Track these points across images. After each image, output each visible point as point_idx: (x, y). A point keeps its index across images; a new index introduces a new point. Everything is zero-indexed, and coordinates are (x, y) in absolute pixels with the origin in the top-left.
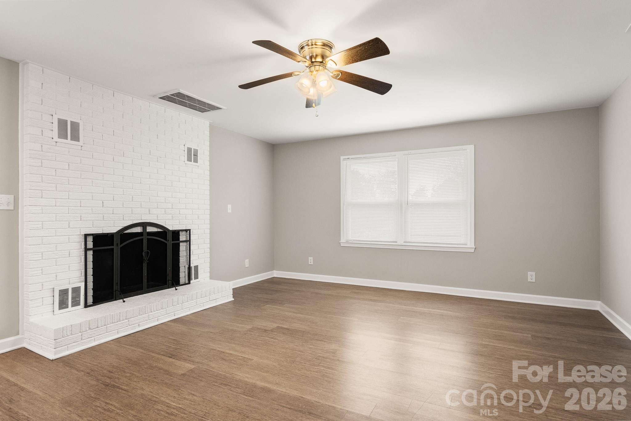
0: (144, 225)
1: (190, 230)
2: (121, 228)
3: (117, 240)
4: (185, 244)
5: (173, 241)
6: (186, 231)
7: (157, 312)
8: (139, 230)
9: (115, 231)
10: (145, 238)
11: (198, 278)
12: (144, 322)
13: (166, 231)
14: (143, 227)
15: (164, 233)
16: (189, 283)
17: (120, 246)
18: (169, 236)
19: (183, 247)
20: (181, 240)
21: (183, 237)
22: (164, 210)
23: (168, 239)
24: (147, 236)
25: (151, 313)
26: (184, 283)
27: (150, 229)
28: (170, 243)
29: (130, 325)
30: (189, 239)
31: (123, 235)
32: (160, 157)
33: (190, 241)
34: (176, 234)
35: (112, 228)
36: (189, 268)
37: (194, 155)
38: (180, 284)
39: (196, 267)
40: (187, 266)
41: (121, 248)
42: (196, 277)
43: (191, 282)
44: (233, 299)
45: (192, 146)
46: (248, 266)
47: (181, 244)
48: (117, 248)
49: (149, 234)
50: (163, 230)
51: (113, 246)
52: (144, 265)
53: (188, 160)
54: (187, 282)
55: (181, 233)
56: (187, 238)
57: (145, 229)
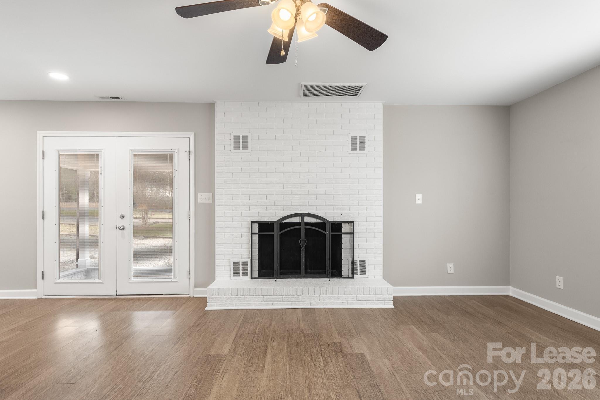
0: (302, 215)
1: (353, 222)
2: (282, 217)
3: (277, 228)
4: (349, 236)
5: (332, 232)
6: (348, 222)
8: (297, 220)
9: (275, 220)
10: (303, 227)
11: (364, 274)
13: (326, 221)
14: (301, 217)
15: (323, 224)
16: (353, 277)
17: (279, 234)
18: (329, 228)
19: (346, 240)
20: (343, 232)
21: (345, 228)
22: (324, 201)
23: (326, 230)
24: (305, 225)
26: (348, 276)
27: (307, 219)
28: (329, 233)
29: (264, 302)
30: (352, 232)
31: (282, 224)
32: (320, 151)
33: (353, 233)
34: (337, 226)
35: (273, 217)
36: (353, 262)
37: (360, 143)
38: (343, 276)
39: (363, 263)
40: (351, 260)
41: (280, 235)
42: (363, 272)
43: (355, 276)
44: (393, 307)
45: (358, 134)
46: (452, 272)
47: (343, 236)
48: (277, 233)
49: (307, 224)
50: (322, 220)
51: (273, 232)
52: (302, 252)
53: (352, 150)
54: (350, 275)
55: (343, 224)
56: (351, 231)
57: (303, 219)
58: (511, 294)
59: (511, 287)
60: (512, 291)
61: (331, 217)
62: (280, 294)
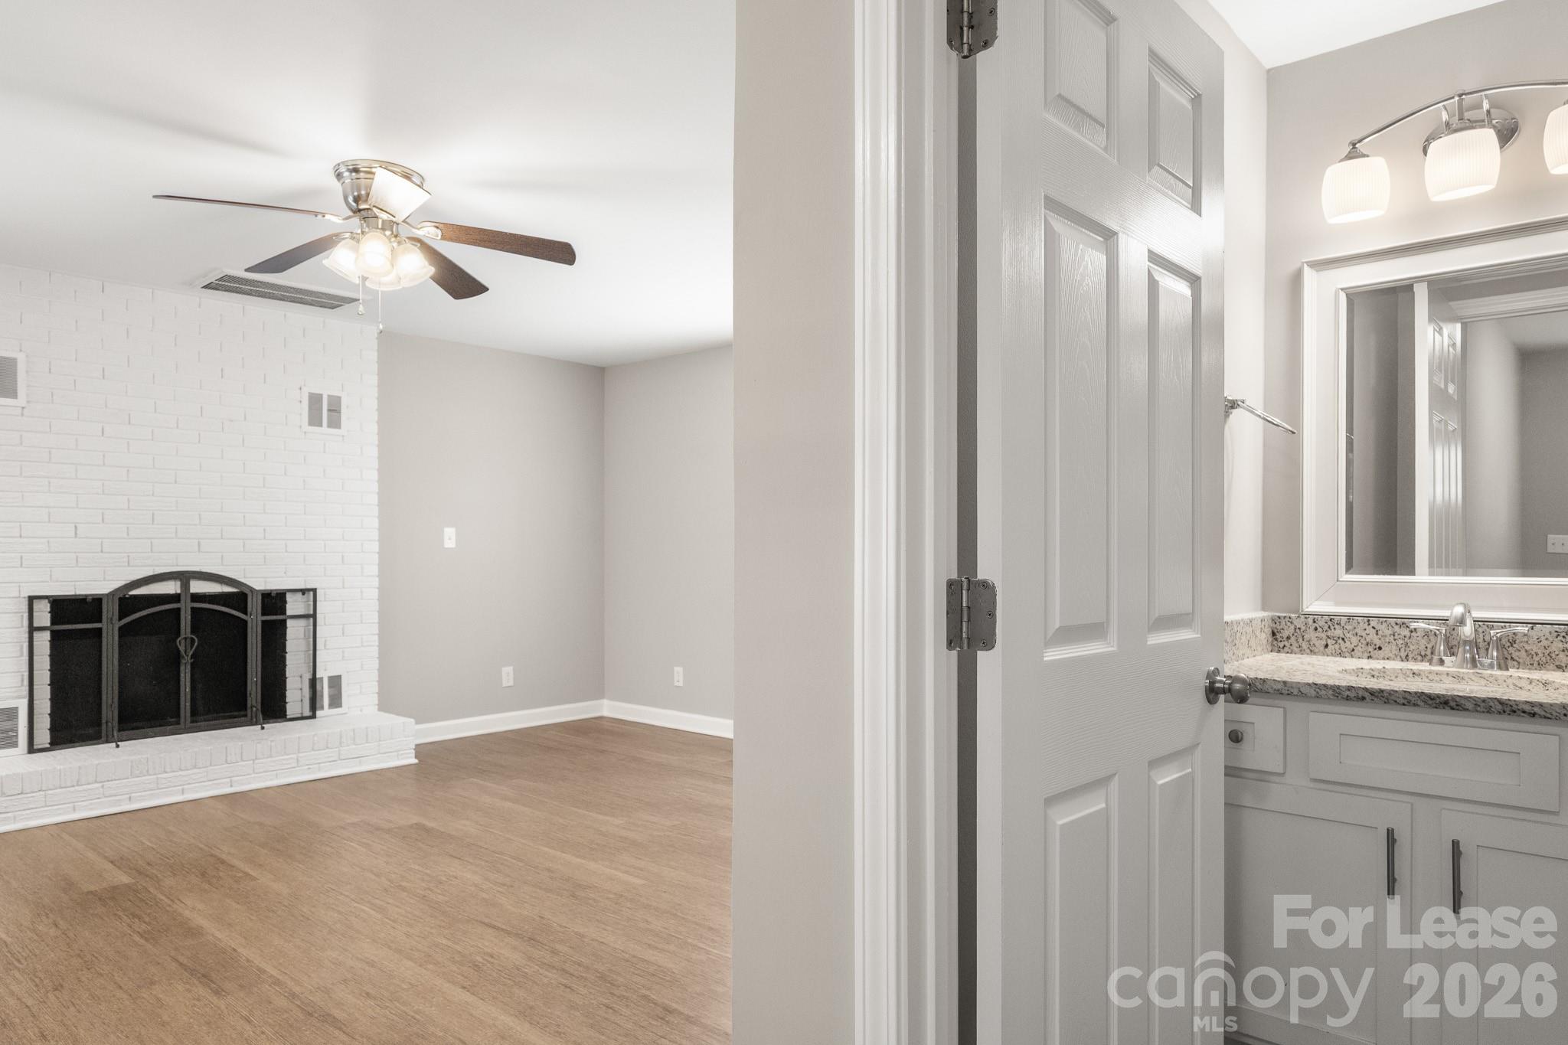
0: (184, 577)
1: (314, 591)
2: (123, 583)
3: (110, 611)
4: (302, 622)
5: (263, 614)
6: (303, 591)
7: (181, 773)
8: (171, 588)
9: (106, 591)
10: (186, 608)
11: (339, 705)
12: (143, 794)
13: (247, 591)
14: (181, 580)
15: (240, 598)
16: (313, 716)
17: (118, 625)
18: (254, 605)
19: (295, 632)
20: (289, 612)
21: (294, 605)
22: (241, 541)
23: (249, 610)
24: (192, 602)
25: (165, 775)
26: (300, 716)
27: (198, 587)
28: (255, 619)
29: (106, 797)
30: (312, 613)
31: (127, 601)
32: (231, 420)
33: (314, 616)
34: (275, 601)
35: (99, 582)
36: (314, 682)
37: (329, 410)
38: (288, 717)
39: (336, 682)
40: (308, 676)
41: (120, 627)
42: (336, 701)
43: (319, 713)
44: (416, 761)
45: (326, 391)
46: (511, 683)
47: (290, 623)
48: (110, 627)
49: (197, 598)
50: (236, 588)
51: (100, 621)
52: (182, 668)
53: (311, 423)
54: (307, 713)
55: (289, 597)
56: (309, 610)
57: (185, 586)
58: (606, 713)
59: (605, 702)
60: (608, 708)
61: (261, 579)
62: (151, 772)
